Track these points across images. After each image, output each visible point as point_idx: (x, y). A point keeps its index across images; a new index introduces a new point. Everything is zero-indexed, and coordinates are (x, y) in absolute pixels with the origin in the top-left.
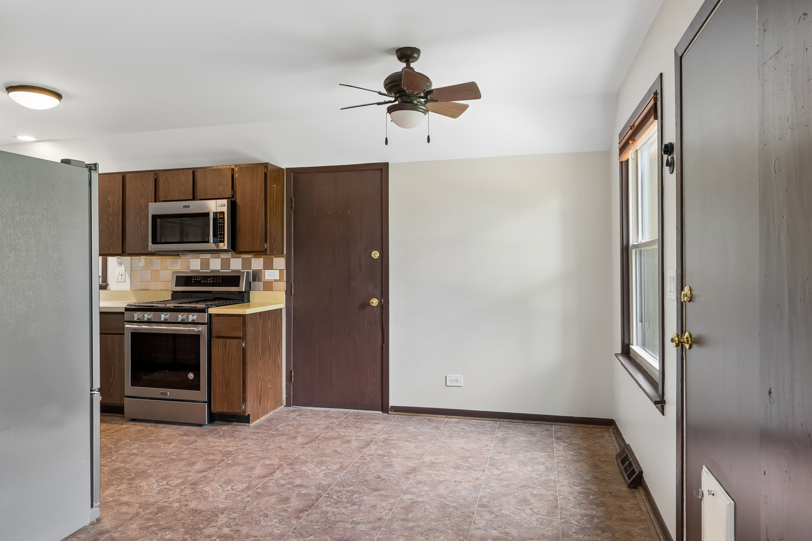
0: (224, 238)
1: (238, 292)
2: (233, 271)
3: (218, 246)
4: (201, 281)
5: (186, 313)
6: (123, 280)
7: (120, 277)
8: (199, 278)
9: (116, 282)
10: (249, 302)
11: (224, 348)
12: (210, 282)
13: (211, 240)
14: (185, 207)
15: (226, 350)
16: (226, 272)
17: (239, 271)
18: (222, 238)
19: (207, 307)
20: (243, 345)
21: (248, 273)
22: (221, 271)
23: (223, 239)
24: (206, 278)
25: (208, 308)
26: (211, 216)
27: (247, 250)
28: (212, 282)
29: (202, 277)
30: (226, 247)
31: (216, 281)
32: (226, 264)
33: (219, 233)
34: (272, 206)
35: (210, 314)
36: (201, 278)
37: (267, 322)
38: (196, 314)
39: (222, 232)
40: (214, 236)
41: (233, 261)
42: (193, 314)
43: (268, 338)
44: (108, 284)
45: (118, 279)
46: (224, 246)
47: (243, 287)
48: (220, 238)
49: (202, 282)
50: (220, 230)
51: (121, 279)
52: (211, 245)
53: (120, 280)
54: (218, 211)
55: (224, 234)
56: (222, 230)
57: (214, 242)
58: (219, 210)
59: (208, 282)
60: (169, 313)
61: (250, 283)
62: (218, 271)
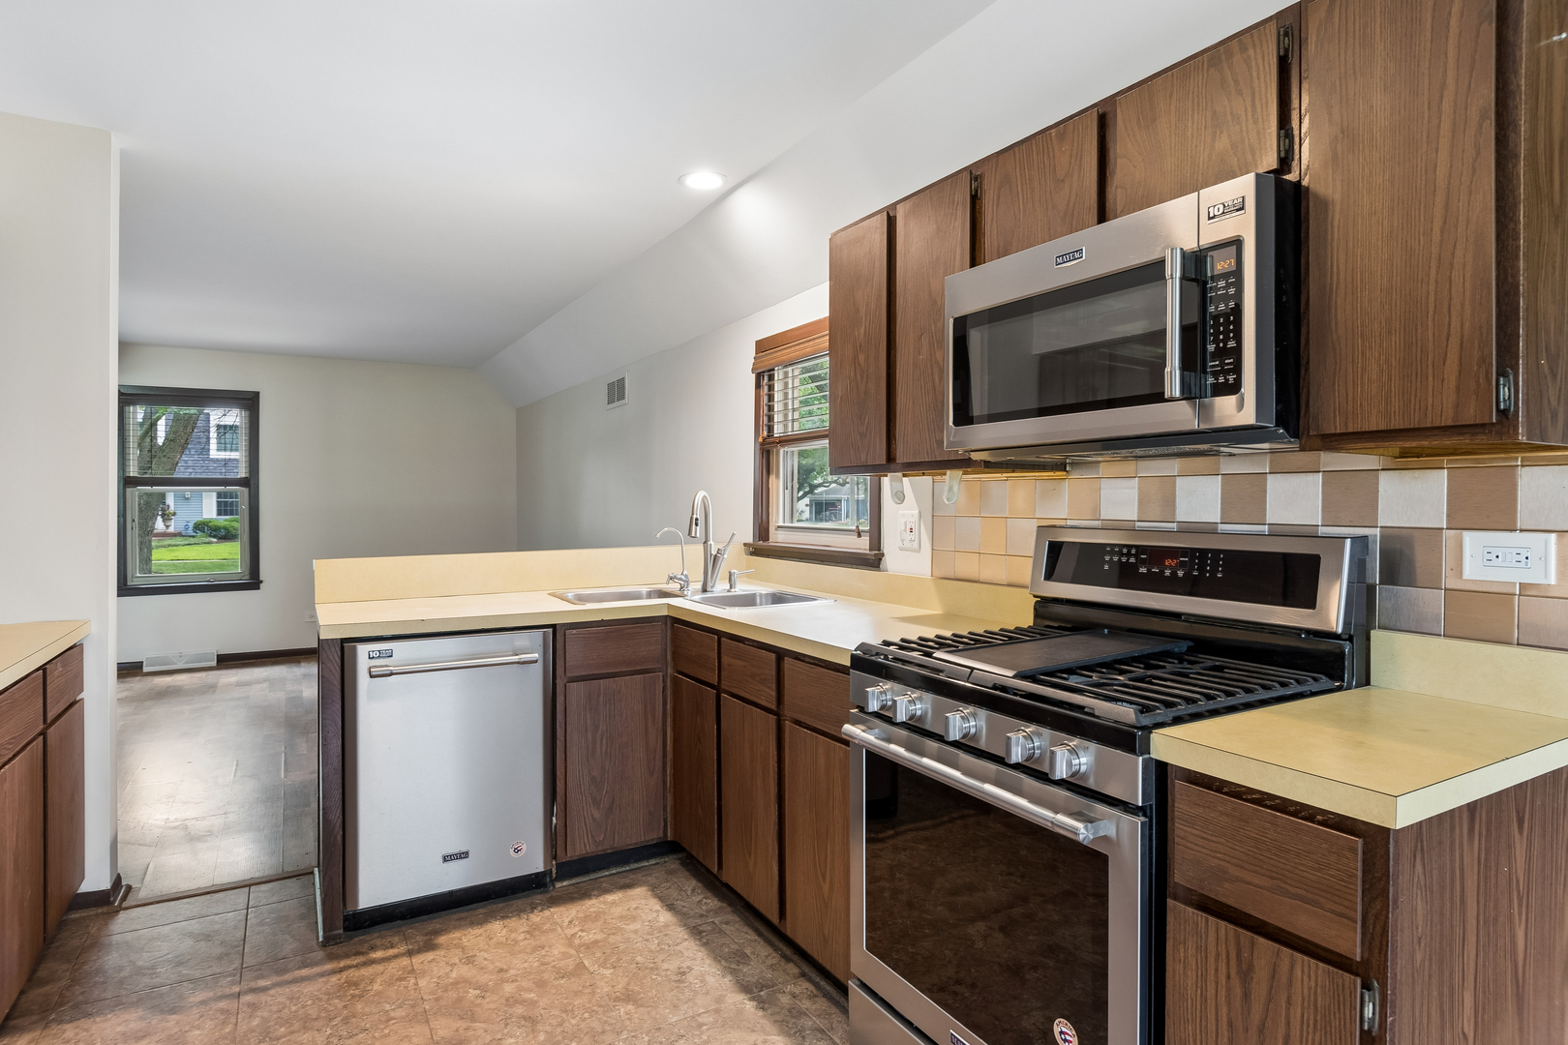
0: (1237, 369)
1: (1308, 632)
2: (1278, 532)
3: (1204, 412)
4: (1135, 567)
5: (1047, 732)
6: (915, 545)
7: (908, 536)
8: (1129, 554)
9: (901, 549)
10: (1368, 683)
11: (1236, 981)
12: (1174, 574)
13: (1173, 385)
14: (1064, 258)
15: (1246, 996)
16: (1242, 533)
17: (1308, 534)
18: (1226, 372)
19: (1146, 720)
20: (1369, 1012)
21: (1361, 543)
22: (1222, 527)
23: (1231, 378)
24: (1157, 555)
25: (1148, 729)
26: (1174, 270)
27: (1374, 424)
28: (1180, 573)
29: (1140, 549)
30: (1248, 416)
31: (1202, 569)
32: (1245, 496)
33: (1211, 348)
34: (1542, 161)
35: (1162, 768)
36: (1136, 556)
37: (1510, 847)
38: (1093, 746)
39: (1225, 341)
40: (1187, 364)
41: (1276, 485)
42: (1075, 742)
43: (1513, 937)
44: (883, 555)
45: (903, 541)
46: (1237, 410)
47: (1332, 609)
48: (1215, 374)
49: (1143, 570)
50: (1217, 333)
51: (911, 541)
52: (1178, 415)
53: (907, 544)
54: (1207, 240)
55: (1237, 352)
56: (1226, 333)
57: (1188, 394)
58: (1214, 233)
59: (1168, 573)
60: (983, 713)
61: (1371, 589)
62: (1209, 530)
